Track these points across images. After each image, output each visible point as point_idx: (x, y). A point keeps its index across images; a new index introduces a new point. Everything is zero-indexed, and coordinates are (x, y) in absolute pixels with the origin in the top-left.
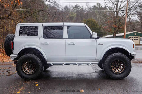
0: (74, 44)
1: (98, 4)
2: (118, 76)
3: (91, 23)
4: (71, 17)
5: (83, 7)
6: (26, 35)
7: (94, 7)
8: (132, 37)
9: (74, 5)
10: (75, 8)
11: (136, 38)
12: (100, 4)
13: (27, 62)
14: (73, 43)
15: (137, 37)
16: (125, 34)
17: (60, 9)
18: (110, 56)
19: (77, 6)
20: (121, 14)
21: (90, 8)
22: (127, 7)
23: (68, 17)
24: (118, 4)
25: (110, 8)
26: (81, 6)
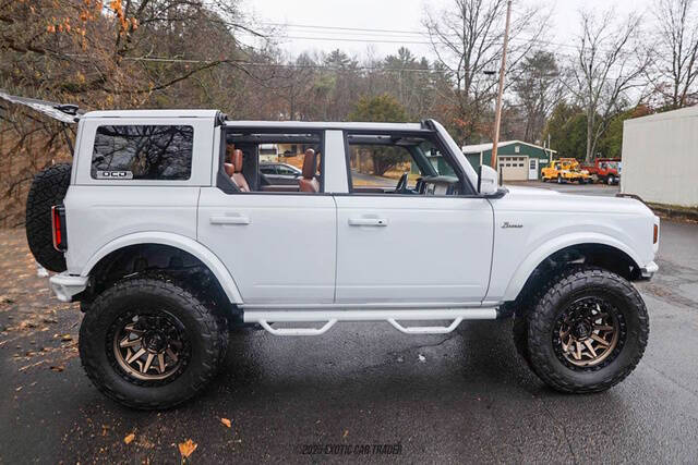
0: (380, 225)
1: (402, 51)
2: (588, 378)
3: (386, 110)
4: (318, 90)
5: (357, 59)
6: (130, 174)
7: (391, 59)
8: (509, 159)
9: (329, 52)
10: (330, 60)
11: (518, 162)
12: (408, 53)
13: (135, 319)
14: (376, 221)
15: (522, 159)
16: (494, 146)
17: (285, 63)
18: (558, 287)
19: (337, 56)
20: (480, 84)
21: (379, 64)
22: (503, 64)
23: (311, 90)
24: (470, 51)
25: (440, 67)
26: (350, 56)
